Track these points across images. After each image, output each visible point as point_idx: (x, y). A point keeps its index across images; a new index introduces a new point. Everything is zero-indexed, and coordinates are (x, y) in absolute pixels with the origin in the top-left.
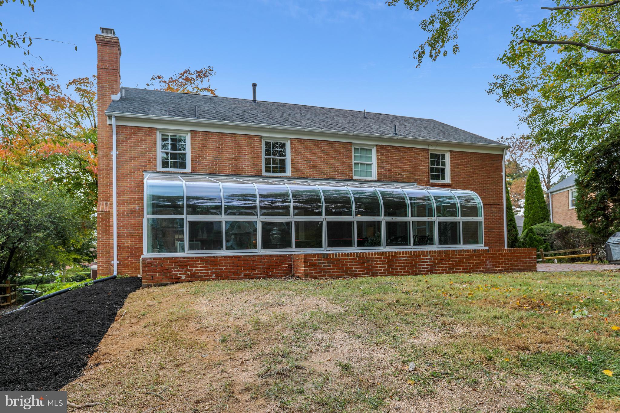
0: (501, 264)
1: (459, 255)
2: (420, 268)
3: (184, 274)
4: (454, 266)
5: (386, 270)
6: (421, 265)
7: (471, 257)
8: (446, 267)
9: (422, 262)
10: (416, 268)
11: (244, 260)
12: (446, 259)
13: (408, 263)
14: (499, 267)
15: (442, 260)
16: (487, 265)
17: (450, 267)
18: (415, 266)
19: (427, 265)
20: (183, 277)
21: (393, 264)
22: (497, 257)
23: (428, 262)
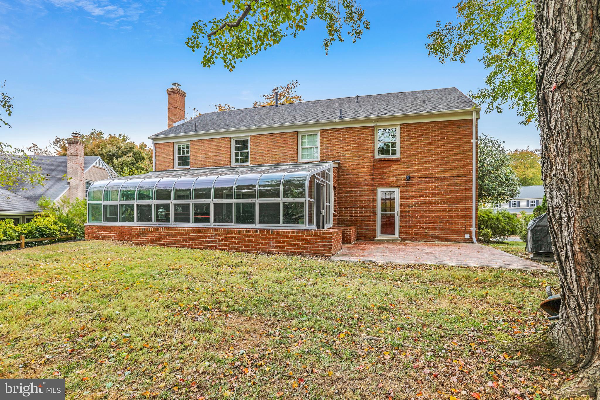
0: (286, 246)
1: (241, 234)
2: (207, 243)
3: (101, 235)
4: (236, 244)
5: (181, 242)
6: (207, 241)
7: (253, 237)
8: (229, 244)
9: (209, 238)
10: (204, 243)
11: (127, 229)
12: (229, 237)
13: (197, 238)
14: (284, 248)
15: (225, 238)
16: (270, 246)
17: (232, 244)
18: (203, 241)
19: (212, 241)
20: (100, 237)
21: (186, 238)
22: (282, 238)
23: (213, 238)
